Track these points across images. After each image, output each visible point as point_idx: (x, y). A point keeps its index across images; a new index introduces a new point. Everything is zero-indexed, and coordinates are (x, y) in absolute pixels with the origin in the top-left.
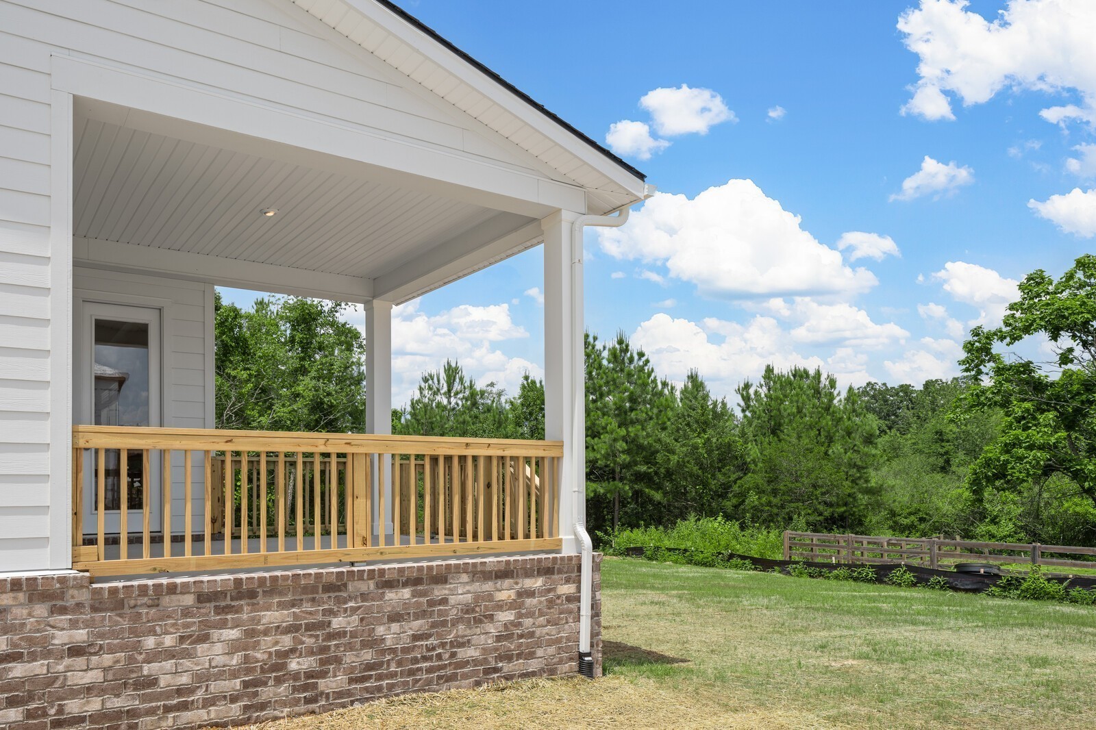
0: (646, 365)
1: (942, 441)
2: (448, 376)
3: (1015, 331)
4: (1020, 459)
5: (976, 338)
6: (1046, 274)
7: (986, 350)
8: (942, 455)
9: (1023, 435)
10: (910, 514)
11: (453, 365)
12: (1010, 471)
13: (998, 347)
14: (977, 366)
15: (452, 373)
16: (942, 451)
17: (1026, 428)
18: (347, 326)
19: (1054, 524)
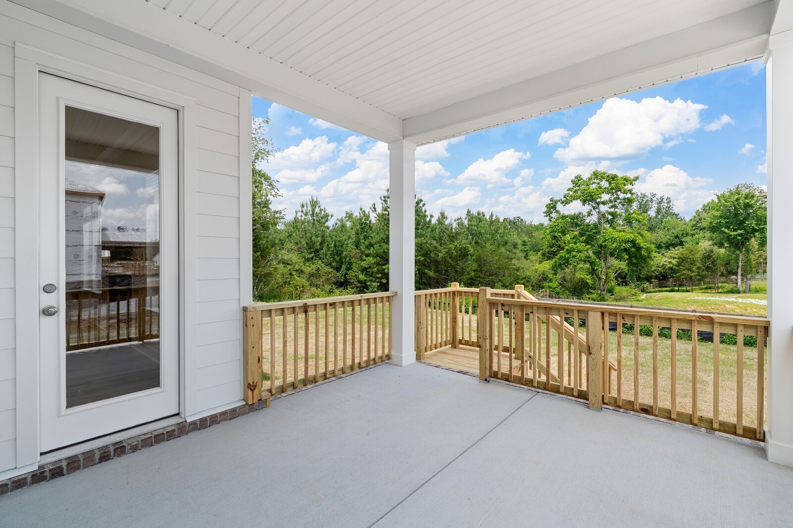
0: (423, 206)
1: (525, 245)
2: (312, 206)
3: (566, 201)
4: (574, 256)
5: (551, 202)
6: (582, 176)
7: (554, 207)
8: (525, 251)
9: (575, 246)
10: (523, 278)
11: (315, 200)
12: (570, 262)
13: (559, 207)
14: (549, 214)
15: (314, 204)
16: (526, 249)
17: (575, 243)
18: (262, 172)
19: (571, 282)
